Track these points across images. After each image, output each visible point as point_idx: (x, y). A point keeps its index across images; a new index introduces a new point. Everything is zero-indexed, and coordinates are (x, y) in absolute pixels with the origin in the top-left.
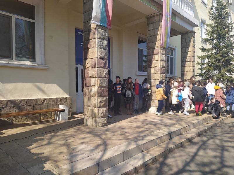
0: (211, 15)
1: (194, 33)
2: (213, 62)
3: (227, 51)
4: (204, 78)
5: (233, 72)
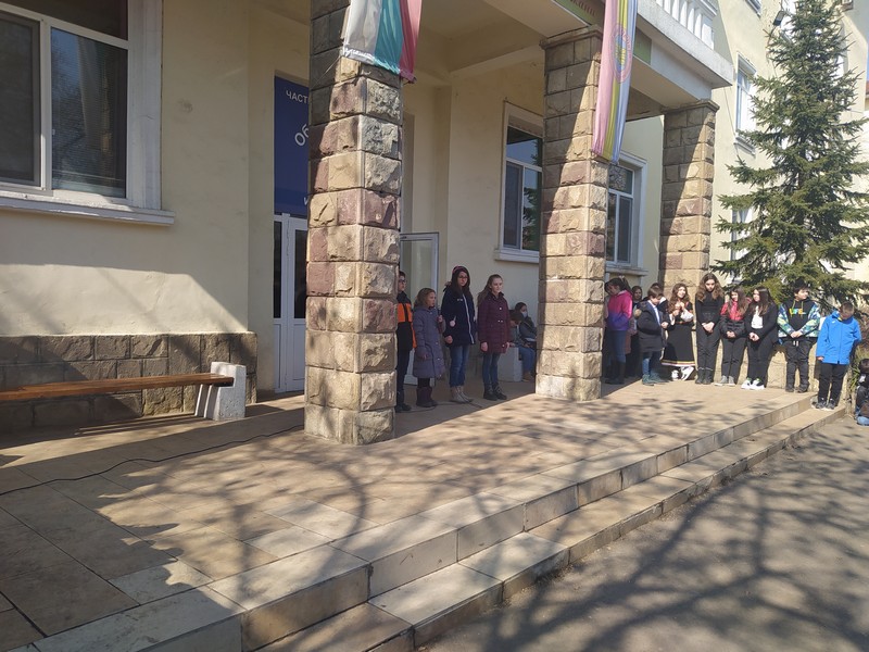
0: (775, 44)
2: (777, 219)
3: (828, 181)
4: (740, 278)
5: (847, 260)
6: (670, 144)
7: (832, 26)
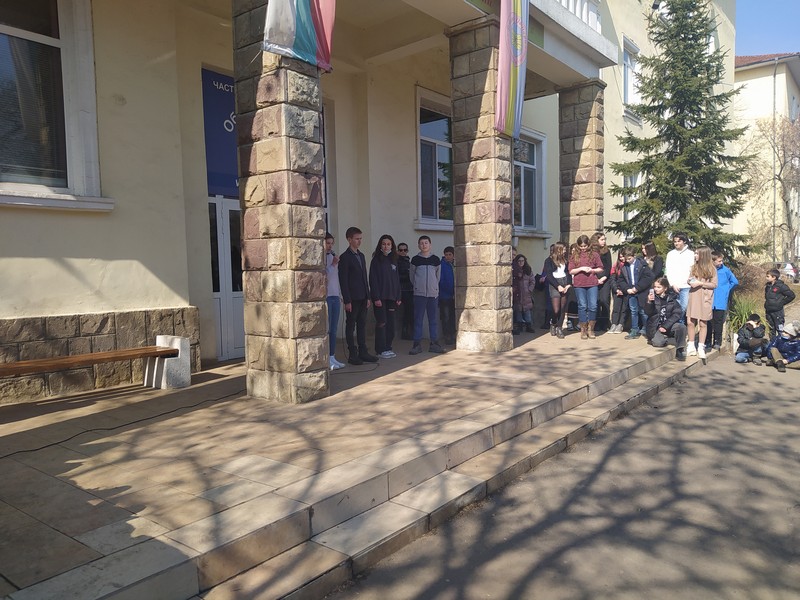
0: (654, 26)
1: (602, 86)
2: (662, 182)
3: (704, 147)
4: (631, 236)
5: (724, 216)
6: (565, 119)
7: (701, 10)
